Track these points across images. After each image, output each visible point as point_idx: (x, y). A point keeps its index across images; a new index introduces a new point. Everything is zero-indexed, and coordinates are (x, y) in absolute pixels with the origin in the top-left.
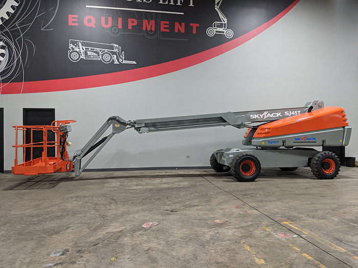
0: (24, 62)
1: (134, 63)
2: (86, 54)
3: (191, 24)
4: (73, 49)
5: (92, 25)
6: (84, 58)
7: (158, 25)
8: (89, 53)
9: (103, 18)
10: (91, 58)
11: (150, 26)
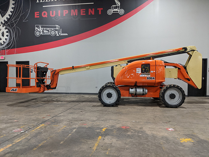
0: (16, 38)
1: (67, 34)
2: (43, 32)
3: (98, 9)
4: (37, 30)
5: (46, 16)
6: (42, 34)
7: (79, 12)
8: (45, 31)
9: (51, 12)
10: (46, 34)
11: (75, 13)
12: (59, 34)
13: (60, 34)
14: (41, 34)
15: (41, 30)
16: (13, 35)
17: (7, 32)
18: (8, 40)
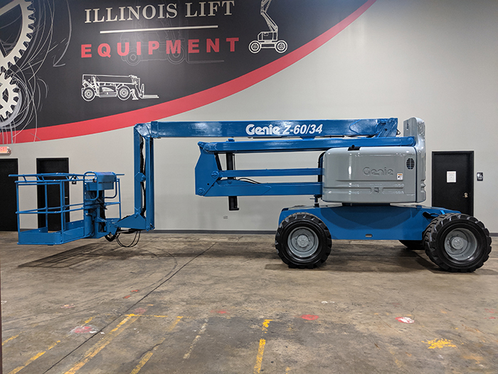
0: (36, 106)
1: (156, 97)
2: (101, 90)
3: (228, 40)
4: (87, 85)
5: (107, 54)
6: (99, 95)
7: (185, 46)
8: (105, 89)
9: (119, 45)
10: (107, 95)
11: (175, 48)
12: (138, 97)
13: (140, 95)
14: (95, 95)
15: (97, 87)
16: (30, 98)
17: (16, 91)
18: (17, 109)
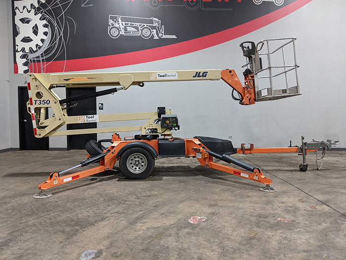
0: (65, 40)
1: (174, 37)
2: (126, 29)
4: (113, 25)
6: (124, 34)
8: (129, 29)
10: (131, 34)
12: (158, 36)
13: (160, 35)
14: (121, 33)
15: (122, 27)
16: (60, 33)
17: (45, 26)
18: (47, 43)
